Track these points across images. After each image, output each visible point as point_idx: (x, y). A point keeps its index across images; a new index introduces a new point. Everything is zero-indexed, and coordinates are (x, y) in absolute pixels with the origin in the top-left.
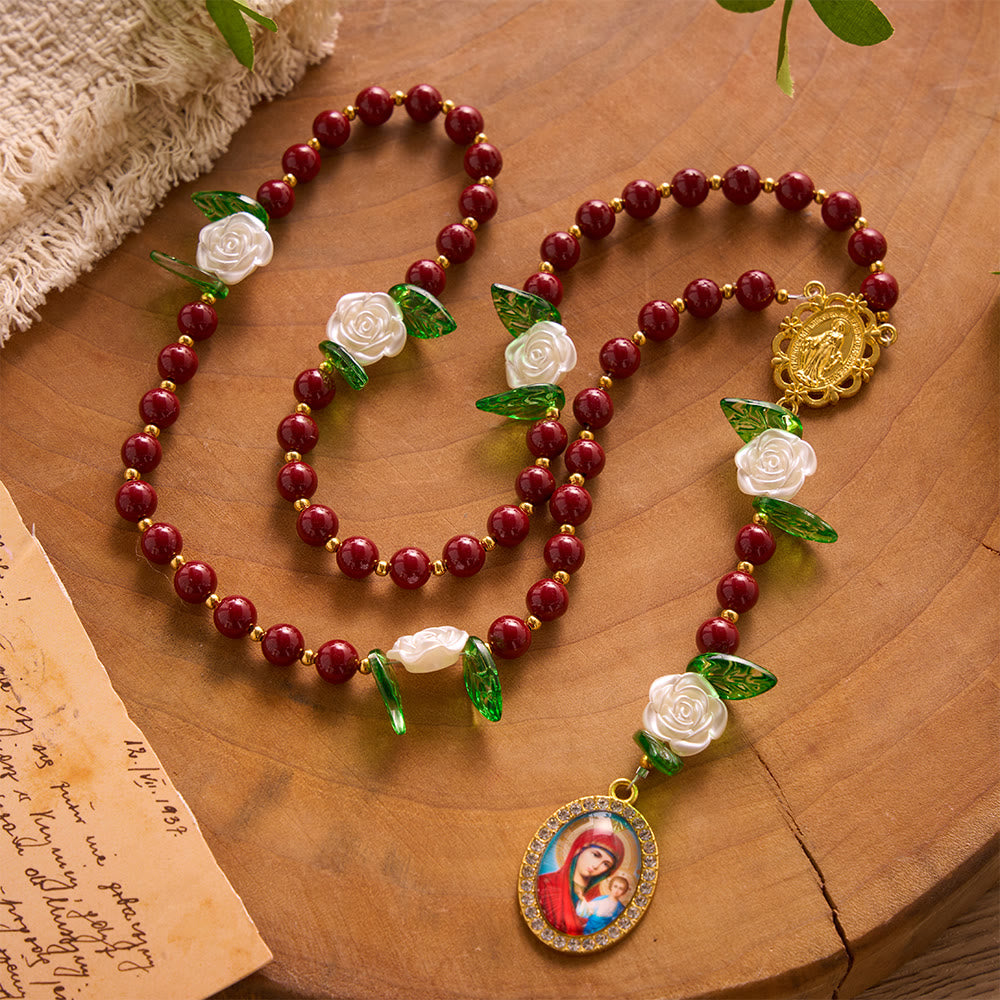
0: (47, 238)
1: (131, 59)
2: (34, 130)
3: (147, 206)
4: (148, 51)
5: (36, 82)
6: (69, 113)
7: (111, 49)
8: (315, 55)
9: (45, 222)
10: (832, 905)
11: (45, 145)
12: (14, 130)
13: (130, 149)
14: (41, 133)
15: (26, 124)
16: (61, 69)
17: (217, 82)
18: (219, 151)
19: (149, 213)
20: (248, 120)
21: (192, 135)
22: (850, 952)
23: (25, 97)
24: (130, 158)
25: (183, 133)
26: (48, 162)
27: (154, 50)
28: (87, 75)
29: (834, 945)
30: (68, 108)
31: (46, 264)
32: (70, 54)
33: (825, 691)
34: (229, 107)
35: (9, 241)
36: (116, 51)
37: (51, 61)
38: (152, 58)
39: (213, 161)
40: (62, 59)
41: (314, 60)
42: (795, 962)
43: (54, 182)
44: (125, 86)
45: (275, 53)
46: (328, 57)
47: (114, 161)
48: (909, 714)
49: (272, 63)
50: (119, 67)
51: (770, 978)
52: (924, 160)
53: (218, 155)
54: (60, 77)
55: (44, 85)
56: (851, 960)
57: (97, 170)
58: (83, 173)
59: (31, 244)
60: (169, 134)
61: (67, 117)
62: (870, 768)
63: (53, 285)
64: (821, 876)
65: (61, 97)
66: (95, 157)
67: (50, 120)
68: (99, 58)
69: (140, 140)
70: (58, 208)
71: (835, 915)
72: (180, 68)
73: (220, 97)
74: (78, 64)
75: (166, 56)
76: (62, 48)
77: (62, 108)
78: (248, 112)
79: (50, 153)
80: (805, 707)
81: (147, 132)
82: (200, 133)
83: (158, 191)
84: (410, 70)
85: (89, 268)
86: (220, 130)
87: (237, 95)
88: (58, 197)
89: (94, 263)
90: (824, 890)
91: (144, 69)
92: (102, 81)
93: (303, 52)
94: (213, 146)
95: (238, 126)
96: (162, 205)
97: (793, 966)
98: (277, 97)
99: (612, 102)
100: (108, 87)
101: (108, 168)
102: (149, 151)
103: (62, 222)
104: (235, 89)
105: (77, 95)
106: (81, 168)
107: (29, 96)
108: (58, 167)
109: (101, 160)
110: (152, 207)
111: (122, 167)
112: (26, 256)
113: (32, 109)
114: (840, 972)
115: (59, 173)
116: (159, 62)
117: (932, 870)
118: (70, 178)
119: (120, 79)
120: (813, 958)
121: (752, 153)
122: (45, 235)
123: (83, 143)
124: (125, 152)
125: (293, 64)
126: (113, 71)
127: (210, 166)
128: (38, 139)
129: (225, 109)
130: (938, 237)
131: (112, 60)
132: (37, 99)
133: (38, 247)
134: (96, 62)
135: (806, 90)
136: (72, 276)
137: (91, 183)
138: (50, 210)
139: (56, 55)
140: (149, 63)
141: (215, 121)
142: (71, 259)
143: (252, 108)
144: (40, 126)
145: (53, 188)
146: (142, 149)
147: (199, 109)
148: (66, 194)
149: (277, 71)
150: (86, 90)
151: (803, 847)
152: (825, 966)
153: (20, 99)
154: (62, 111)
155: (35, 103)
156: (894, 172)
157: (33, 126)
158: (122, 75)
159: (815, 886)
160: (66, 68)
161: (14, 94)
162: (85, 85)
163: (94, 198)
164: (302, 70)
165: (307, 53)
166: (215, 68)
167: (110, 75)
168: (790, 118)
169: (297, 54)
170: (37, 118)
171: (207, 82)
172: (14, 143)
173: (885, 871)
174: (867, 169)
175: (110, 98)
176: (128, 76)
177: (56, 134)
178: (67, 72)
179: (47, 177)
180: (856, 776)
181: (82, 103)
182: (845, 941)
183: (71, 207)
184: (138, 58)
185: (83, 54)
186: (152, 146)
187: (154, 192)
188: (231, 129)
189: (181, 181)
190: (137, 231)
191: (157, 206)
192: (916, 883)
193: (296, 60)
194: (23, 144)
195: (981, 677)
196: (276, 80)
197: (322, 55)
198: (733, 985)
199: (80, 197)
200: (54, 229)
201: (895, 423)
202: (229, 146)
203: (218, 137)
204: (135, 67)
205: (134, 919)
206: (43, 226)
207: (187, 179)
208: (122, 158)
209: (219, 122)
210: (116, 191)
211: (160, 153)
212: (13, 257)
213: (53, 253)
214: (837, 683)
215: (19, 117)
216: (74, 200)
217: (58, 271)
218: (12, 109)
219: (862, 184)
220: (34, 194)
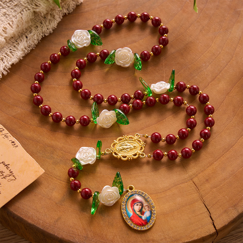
0: (11, 51)
1: (32, 4)
2: (7, 23)
3: (36, 42)
4: (36, 2)
5: (7, 10)
6: (16, 18)
7: (26, 2)
8: (78, 2)
9: (10, 46)
10: (213, 221)
11: (10, 27)
12: (2, 23)
13: (32, 27)
14: (9, 24)
15: (5, 21)
16: (14, 7)
17: (54, 10)
18: (54, 28)
19: (37, 44)
20: (62, 20)
21: (47, 24)
22: (217, 232)
24: (32, 30)
25: (45, 23)
26: (11, 31)
27: (38, 2)
28: (20, 8)
29: (213, 230)
30: (16, 17)
31: (11, 58)
32: (16, 3)
33: (210, 165)
34: (57, 16)
35: (1, 52)
36: (28, 2)
37: (11, 5)
38: (37, 4)
39: (53, 30)
40: (14, 5)
41: (78, 4)
42: (203, 235)
43: (12, 36)
44: (30, 11)
45: (68, 2)
46: (82, 3)
47: (28, 30)
48: (232, 171)
49: (67, 5)
50: (29, 6)
51: (197, 239)
52: (233, 29)
53: (54, 29)
54: (14, 9)
55: (10, 11)
56: (218, 234)
57: (24, 33)
58: (20, 34)
59: (7, 52)
60: (42, 23)
61: (16, 19)
62: (222, 185)
63: (13, 63)
64: (210, 213)
65: (14, 14)
66: (23, 29)
67: (11, 20)
68: (24, 4)
69: (34, 25)
70: (14, 43)
71: (213, 223)
72: (44, 7)
73: (55, 14)
74: (18, 6)
75: (41, 4)
76: (14, 2)
77: (14, 17)
78: (62, 17)
79: (11, 29)
80: (205, 170)
81: (36, 23)
82: (49, 23)
83: (39, 38)
84: (102, 6)
85: (22, 58)
86: (55, 22)
87: (59, 13)
88: (14, 40)
89: (23, 57)
90: (210, 216)
91: (35, 7)
92: (24, 10)
93: (75, 2)
94: (53, 26)
95: (59, 21)
96: (40, 42)
97: (203, 236)
98: (69, 14)
99: (154, 14)
100: (26, 12)
101: (26, 32)
103: (15, 47)
104: (58, 12)
105: (18, 14)
106: (19, 33)
107: (6, 14)
108: (13, 32)
109: (24, 30)
110: (37, 42)
111: (30, 32)
112: (6, 55)
113: (7, 17)
114: (215, 237)
115: (14, 34)
116: (39, 5)
117: (238, 211)
118: (17, 35)
119: (29, 10)
120: (208, 234)
121: (190, 27)
122: (10, 50)
123: (20, 26)
124: (30, 28)
125: (73, 5)
126: (27, 7)
127: (52, 31)
128: (8, 25)
129: (56, 17)
130: (237, 48)
131: (27, 5)
132: (8, 15)
133: (9, 53)
134: (23, 5)
135: (203, 11)
136: (17, 60)
137: (22, 36)
138: (11, 43)
139: (12, 3)
140: (36, 6)
141: (53, 20)
142: (17, 56)
143: (63, 16)
144: (9, 22)
145: (12, 38)
146: (35, 27)
147: (49, 17)
148: (16, 39)
149: (69, 7)
150: (20, 12)
151: (205, 206)
152: (211, 236)
153: (3, 15)
154: (14, 18)
155: (7, 16)
156: (226, 32)
157: (7, 22)
158: (29, 8)
159: (208, 215)
160: (15, 7)
161: (2, 13)
162: (20, 11)
163: (22, 41)
164: (75, 6)
165: (76, 2)
166: (53, 7)
167: (26, 9)
168: (199, 18)
169: (74, 3)
170: (8, 20)
171: (51, 10)
172: (2, 26)
173: (226, 211)
174: (219, 31)
175: (26, 15)
176: (31, 9)
177: (13, 24)
178: (15, 8)
179: (11, 35)
180: (218, 187)
181: (19, 16)
182: (216, 229)
183: (17, 42)
184: (33, 4)
185: (19, 3)
186: (37, 27)
187: (38, 38)
188: (57, 22)
189: (45, 35)
190: (34, 48)
191: (39, 42)
192: (234, 214)
193: (74, 4)
194: (4, 27)
196: (68, 9)
197: (80, 3)
198: (188, 241)
199: (19, 40)
200: (13, 48)
201: (227, 96)
202: (57, 26)
203: (54, 24)
204: (33, 6)
206: (10, 47)
207: (46, 35)
208: (30, 30)
209: (54, 20)
210: (28, 38)
211: (39, 28)
212: (2, 56)
213: (12, 54)
214: (213, 163)
215: (3, 19)
216: (18, 41)
217: (14, 59)
218: (2, 17)
219: (218, 35)
220: (8, 39)
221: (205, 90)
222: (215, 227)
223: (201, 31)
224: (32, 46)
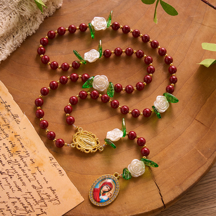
0: (1, 48)
1: (18, 8)
4: (22, 7)
6: (5, 20)
7: (14, 6)
8: (58, 7)
9: (0, 45)
10: (162, 196)
11: (0, 27)
13: (18, 28)
16: (4, 10)
17: (37, 13)
18: (37, 29)
19: (22, 42)
20: (43, 22)
21: (31, 24)
22: (165, 206)
24: (18, 30)
25: (29, 24)
26: (1, 31)
27: (23, 7)
28: (9, 12)
29: (161, 205)
30: (5, 19)
31: (0, 55)
32: (5, 7)
33: (162, 150)
34: (39, 19)
36: (15, 7)
37: (1, 8)
38: (23, 8)
39: (35, 31)
40: (4, 8)
41: (58, 8)
42: (154, 209)
44: (17, 15)
45: (49, 7)
46: (60, 7)
47: (15, 31)
49: (48, 9)
50: (16, 10)
51: (148, 212)
52: (186, 33)
54: (3, 12)
57: (11, 33)
60: (26, 24)
62: (170, 167)
63: (2, 60)
64: (159, 190)
65: (3, 16)
66: (11, 29)
67: (1, 22)
68: (12, 8)
69: (20, 26)
70: (3, 41)
71: (162, 198)
72: (29, 12)
73: (37, 17)
74: (7, 9)
75: (26, 8)
76: (4, 5)
77: (4, 19)
78: (43, 20)
79: (1, 29)
81: (22, 24)
82: (33, 25)
84: (78, 10)
85: (10, 55)
86: (37, 24)
87: (40, 16)
88: (3, 39)
90: (160, 193)
91: (21, 11)
92: (12, 13)
93: (55, 6)
94: (35, 28)
95: (41, 23)
96: (25, 41)
98: (49, 16)
99: (121, 19)
100: (14, 15)
103: (4, 45)
105: (7, 16)
106: (8, 33)
111: (17, 32)
116: (24, 10)
117: (182, 189)
118: (5, 35)
119: (16, 13)
120: (157, 207)
124: (17, 29)
125: (53, 9)
126: (15, 11)
129: (37, 19)
130: (189, 51)
131: (14, 9)
134: (11, 9)
135: (162, 17)
136: (6, 57)
137: (10, 35)
138: (1, 42)
139: (2, 7)
141: (36, 22)
142: (6, 53)
143: (44, 19)
145: (2, 37)
146: (21, 28)
148: (5, 38)
149: (50, 11)
150: (9, 15)
151: (156, 184)
152: (160, 209)
154: (4, 20)
156: (180, 35)
158: (17, 12)
159: (158, 192)
160: (5, 10)
162: (9, 14)
163: (10, 39)
164: (55, 10)
165: (56, 6)
166: (36, 11)
167: (14, 12)
168: (158, 23)
169: (54, 7)
171: (35, 14)
173: (172, 189)
174: (174, 35)
177: (2, 25)
178: (5, 11)
180: (167, 169)
181: (8, 18)
182: (164, 204)
184: (20, 8)
185: (8, 7)
186: (23, 27)
187: (23, 38)
188: (39, 24)
190: (20, 46)
192: (179, 192)
193: (54, 8)
196: (49, 12)
197: (59, 7)
198: (141, 213)
199: (8, 39)
200: (2, 46)
201: (178, 92)
202: (39, 28)
203: (36, 26)
204: (19, 10)
205: (55, 194)
207: (30, 35)
208: (16, 30)
210: (15, 38)
211: (24, 29)
213: (2, 52)
214: (164, 149)
216: (6, 40)
217: (3, 56)
219: (173, 38)
221: (160, 86)
222: (163, 202)
223: (159, 34)
224: (18, 44)
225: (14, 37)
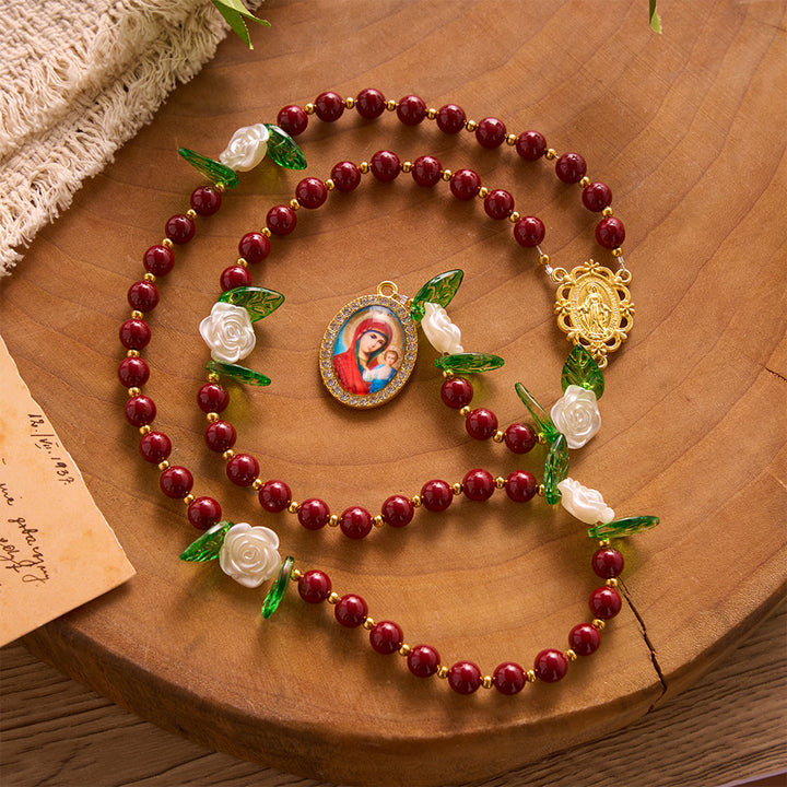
0: (81, 134)
2: (68, 45)
3: (154, 105)
5: (66, 6)
6: (95, 31)
9: (78, 120)
10: (651, 649)
11: (77, 58)
12: (53, 46)
13: (141, 58)
14: (73, 47)
15: (61, 40)
18: (209, 59)
19: (156, 110)
21: (187, 45)
22: (664, 683)
23: (59, 18)
24: (141, 65)
25: (180, 44)
26: (81, 72)
29: (655, 678)
30: (94, 27)
31: (80, 157)
33: (647, 483)
35: (51, 138)
39: (203, 65)
42: (623, 693)
43: (86, 87)
47: (130, 67)
48: (710, 501)
51: (605, 704)
52: (724, 61)
53: (207, 61)
55: (73, 9)
56: (665, 688)
57: (117, 75)
58: (107, 79)
59: (69, 140)
60: (170, 44)
61: (93, 35)
62: (680, 543)
63: (87, 174)
64: (643, 625)
65: (87, 17)
66: (116, 66)
67: (80, 36)
69: (148, 50)
70: (88, 107)
71: (653, 656)
73: (209, 17)
77: (88, 26)
79: (81, 64)
80: (631, 495)
81: (153, 43)
82: (193, 44)
83: (161, 92)
85: (113, 159)
86: (208, 41)
88: (87, 99)
89: (116, 154)
90: (645, 636)
92: (119, 4)
94: (202, 54)
95: (222, 38)
96: (166, 103)
97: (622, 695)
100: (124, 10)
101: (124, 73)
102: (155, 59)
103: (91, 120)
105: (100, 16)
106: (106, 74)
107: (62, 18)
108: (89, 76)
109: (120, 67)
110: (158, 105)
111: (135, 73)
112: (65, 150)
113: (65, 28)
114: (657, 696)
115: (89, 80)
117: (726, 622)
118: (98, 84)
120: (635, 689)
121: (593, 55)
122: (79, 131)
123: (108, 56)
124: (137, 60)
127: (201, 70)
128: (70, 52)
129: (212, 25)
132: (68, 20)
133: (74, 143)
136: (100, 166)
137: (112, 85)
138: (81, 110)
141: (204, 35)
144: (72, 42)
145: (84, 92)
146: (150, 57)
147: (192, 26)
148: (94, 95)
150: (107, 11)
151: (630, 604)
152: (646, 693)
153: (55, 20)
154: (88, 29)
155: (67, 23)
156: (702, 71)
157: (67, 42)
159: (638, 633)
161: (50, 17)
162: (106, 8)
163: (114, 100)
168: (622, 27)
170: (69, 35)
172: (52, 57)
173: (690, 622)
174: (681, 69)
177: (86, 49)
179: (80, 84)
180: (669, 549)
181: (105, 23)
182: (661, 676)
183: (98, 107)
186: (157, 54)
187: (159, 92)
188: (217, 42)
189: (179, 83)
190: (149, 123)
191: (162, 104)
192: (713, 630)
194: (59, 58)
195: (763, 472)
198: (577, 709)
199: (104, 98)
200: (85, 126)
202: (215, 55)
203: (206, 48)
206: (77, 123)
207: (184, 82)
208: (135, 65)
209: (207, 36)
210: (131, 93)
211: (163, 61)
212: (55, 151)
213: (85, 147)
214: (656, 476)
215: (55, 35)
216: (100, 102)
217: (90, 162)
218: (49, 29)
219: (677, 81)
220: (70, 97)
222: (657, 668)
223: (627, 67)
224: (143, 117)
225: (126, 89)
